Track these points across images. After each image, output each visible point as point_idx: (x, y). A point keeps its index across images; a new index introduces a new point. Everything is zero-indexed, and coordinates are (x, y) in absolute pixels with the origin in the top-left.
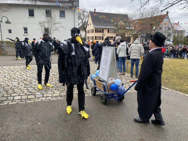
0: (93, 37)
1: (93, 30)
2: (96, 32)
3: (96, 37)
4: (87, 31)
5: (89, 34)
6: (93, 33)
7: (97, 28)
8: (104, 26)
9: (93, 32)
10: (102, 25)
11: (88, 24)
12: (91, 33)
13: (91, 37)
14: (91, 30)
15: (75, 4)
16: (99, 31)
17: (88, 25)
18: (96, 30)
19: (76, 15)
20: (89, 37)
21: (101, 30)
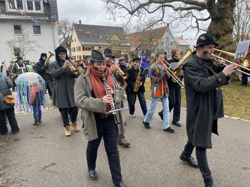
0: (81, 56)
1: (80, 47)
2: (83, 50)
4: (72, 48)
5: (74, 52)
6: (80, 51)
7: (85, 45)
8: (94, 42)
10: (91, 41)
12: (77, 51)
14: (77, 47)
15: (54, 17)
17: (73, 42)
18: (83, 47)
19: (55, 30)
20: (75, 57)
21: (90, 47)
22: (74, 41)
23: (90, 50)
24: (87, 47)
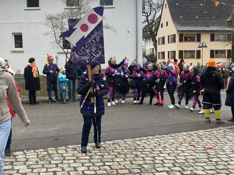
0: (174, 52)
1: (174, 35)
2: (181, 40)
6: (173, 44)
7: (184, 31)
8: (203, 26)
9: (175, 41)
11: (162, 25)
12: (169, 42)
13: (169, 52)
14: (169, 36)
16: (189, 37)
17: (162, 27)
18: (181, 36)
20: (163, 53)
22: (165, 25)
23: (192, 40)
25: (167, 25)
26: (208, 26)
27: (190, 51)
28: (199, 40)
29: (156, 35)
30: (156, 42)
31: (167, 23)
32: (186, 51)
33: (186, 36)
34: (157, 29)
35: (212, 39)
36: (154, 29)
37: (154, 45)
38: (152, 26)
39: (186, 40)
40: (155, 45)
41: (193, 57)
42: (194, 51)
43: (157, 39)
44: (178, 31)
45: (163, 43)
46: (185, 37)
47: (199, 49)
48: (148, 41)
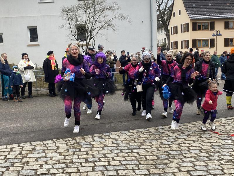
0: (188, 41)
1: (188, 24)
2: (194, 29)
3: (194, 41)
4: (171, 28)
5: (176, 35)
6: (187, 33)
7: (198, 19)
8: (214, 13)
9: (188, 30)
10: (210, 13)
11: (174, 14)
12: (182, 32)
13: (182, 42)
14: (181, 25)
16: (203, 25)
17: (174, 16)
18: (194, 25)
20: (176, 43)
21: (207, 24)
23: (206, 28)
24: (201, 23)
25: (180, 14)
26: (222, 14)
27: (203, 40)
28: (213, 28)
29: (169, 24)
30: (169, 32)
31: (180, 11)
32: (199, 40)
33: (200, 24)
34: (169, 18)
35: (227, 27)
36: (166, 18)
37: (166, 35)
38: (164, 15)
39: (199, 28)
40: (168, 35)
41: (207, 46)
42: (207, 40)
43: (169, 28)
44: (191, 20)
45: (176, 32)
46: (198, 26)
47: (213, 38)
48: (160, 32)
